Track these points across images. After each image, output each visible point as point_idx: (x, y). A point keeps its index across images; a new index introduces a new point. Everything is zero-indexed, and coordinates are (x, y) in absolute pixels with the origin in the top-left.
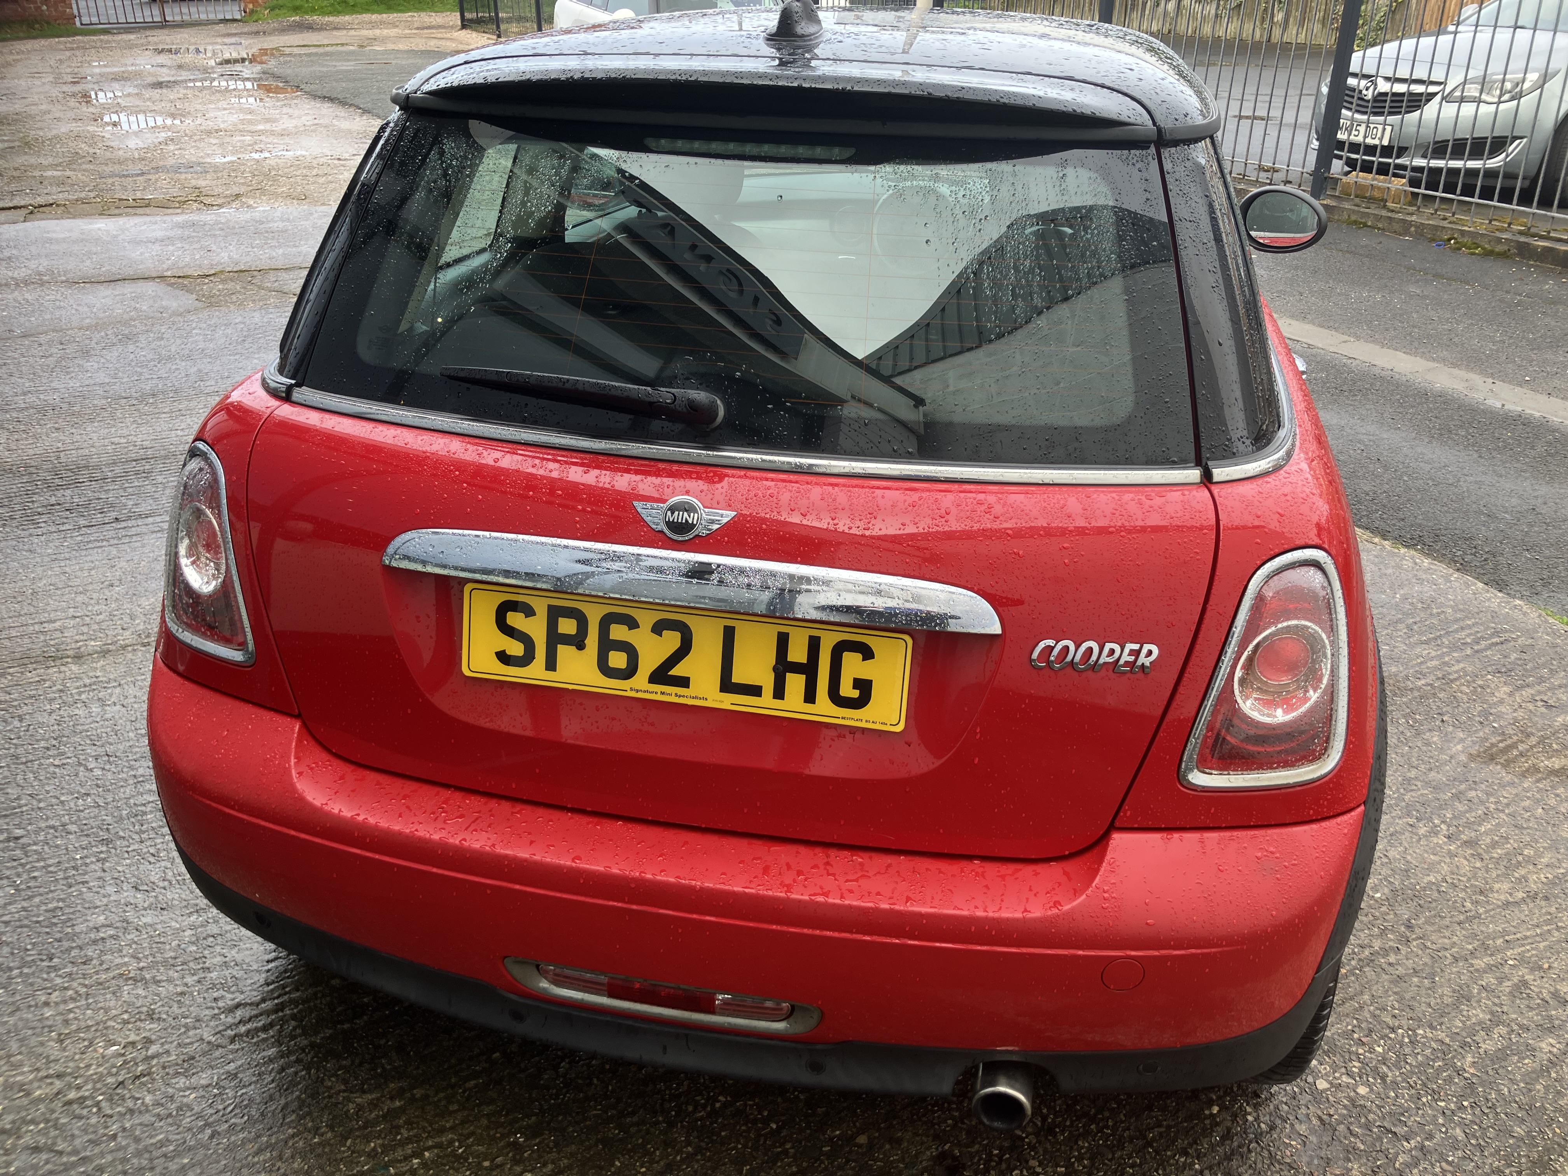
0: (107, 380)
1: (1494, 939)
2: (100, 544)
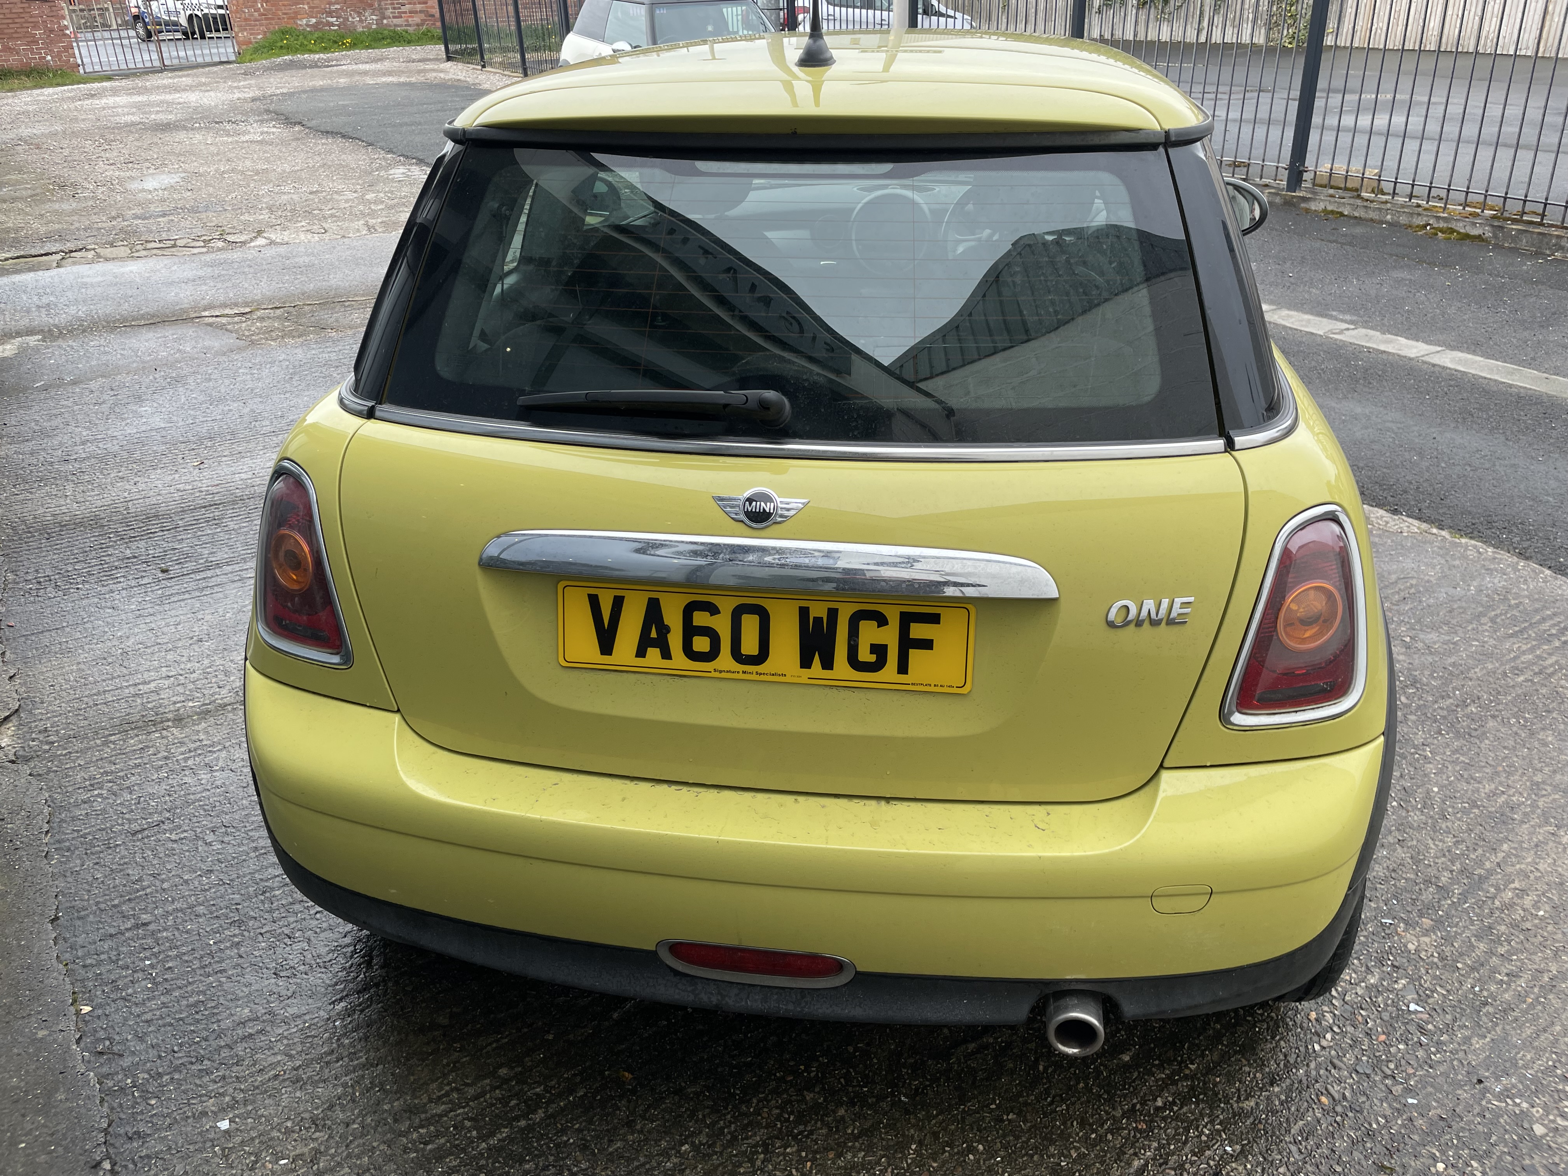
0: (163, 425)
2: (181, 597)
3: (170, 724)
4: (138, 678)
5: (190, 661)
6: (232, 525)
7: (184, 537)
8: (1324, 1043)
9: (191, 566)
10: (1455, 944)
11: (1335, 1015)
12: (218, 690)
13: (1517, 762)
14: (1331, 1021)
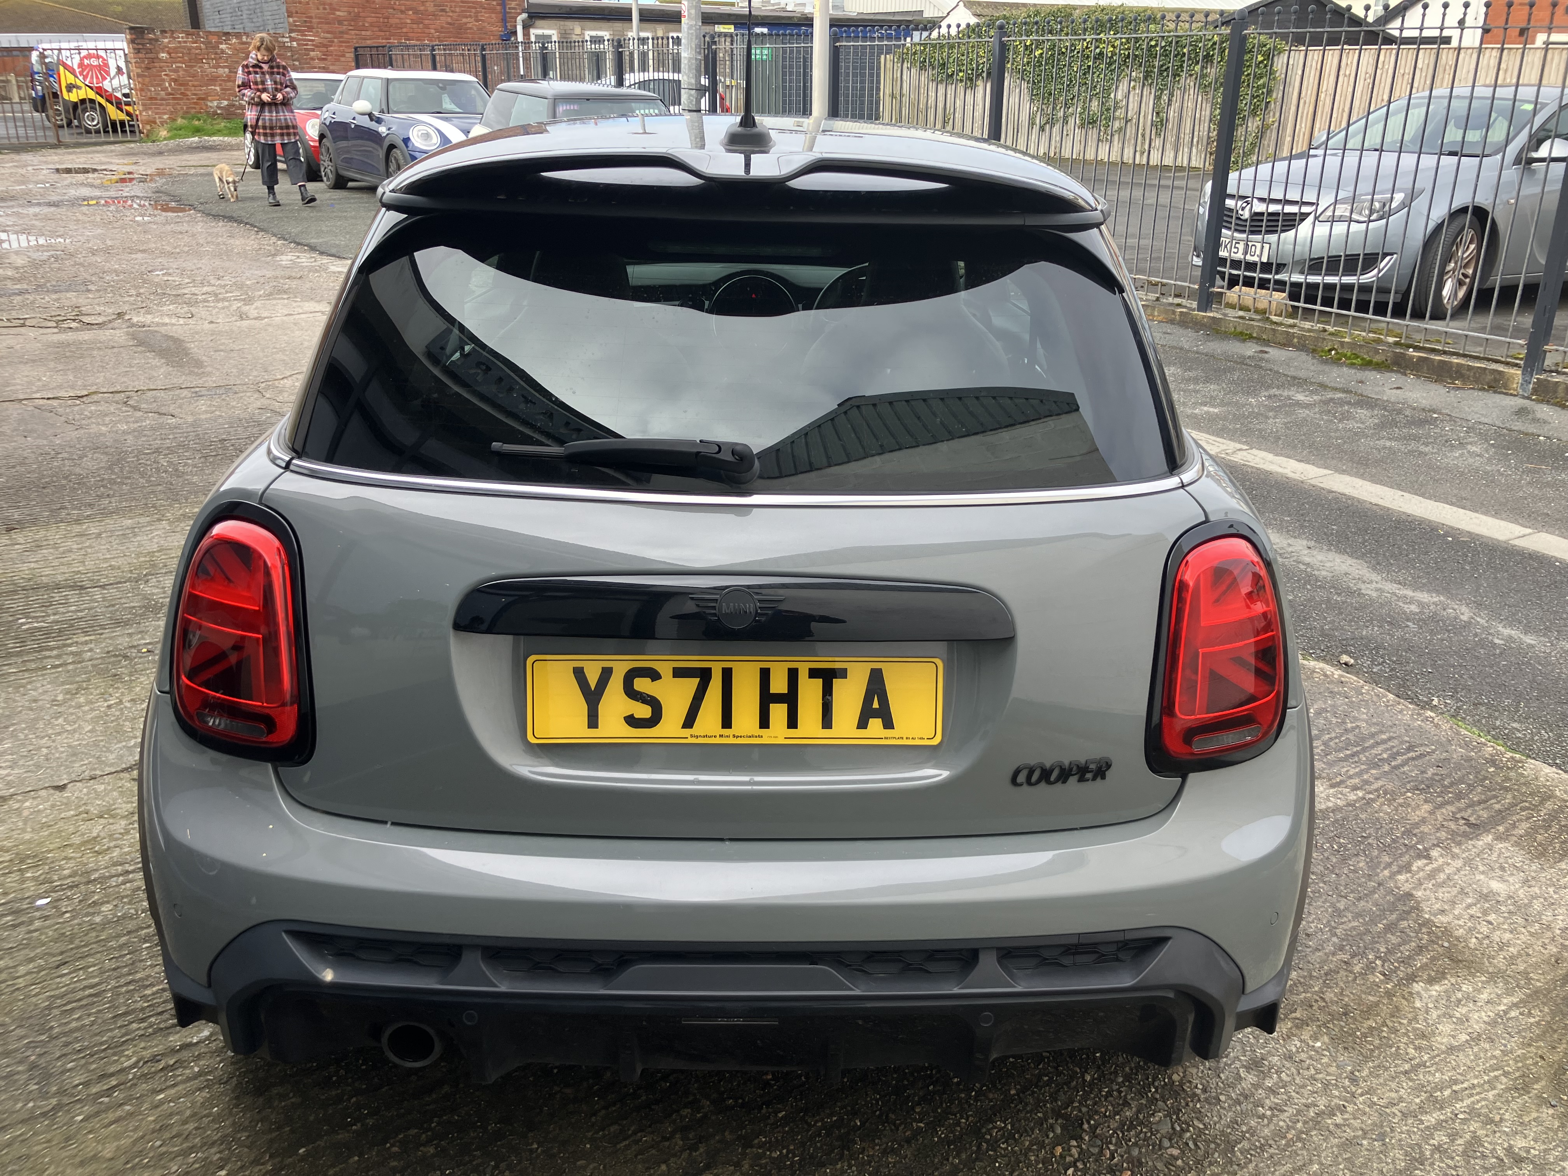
1: (1441, 1091)
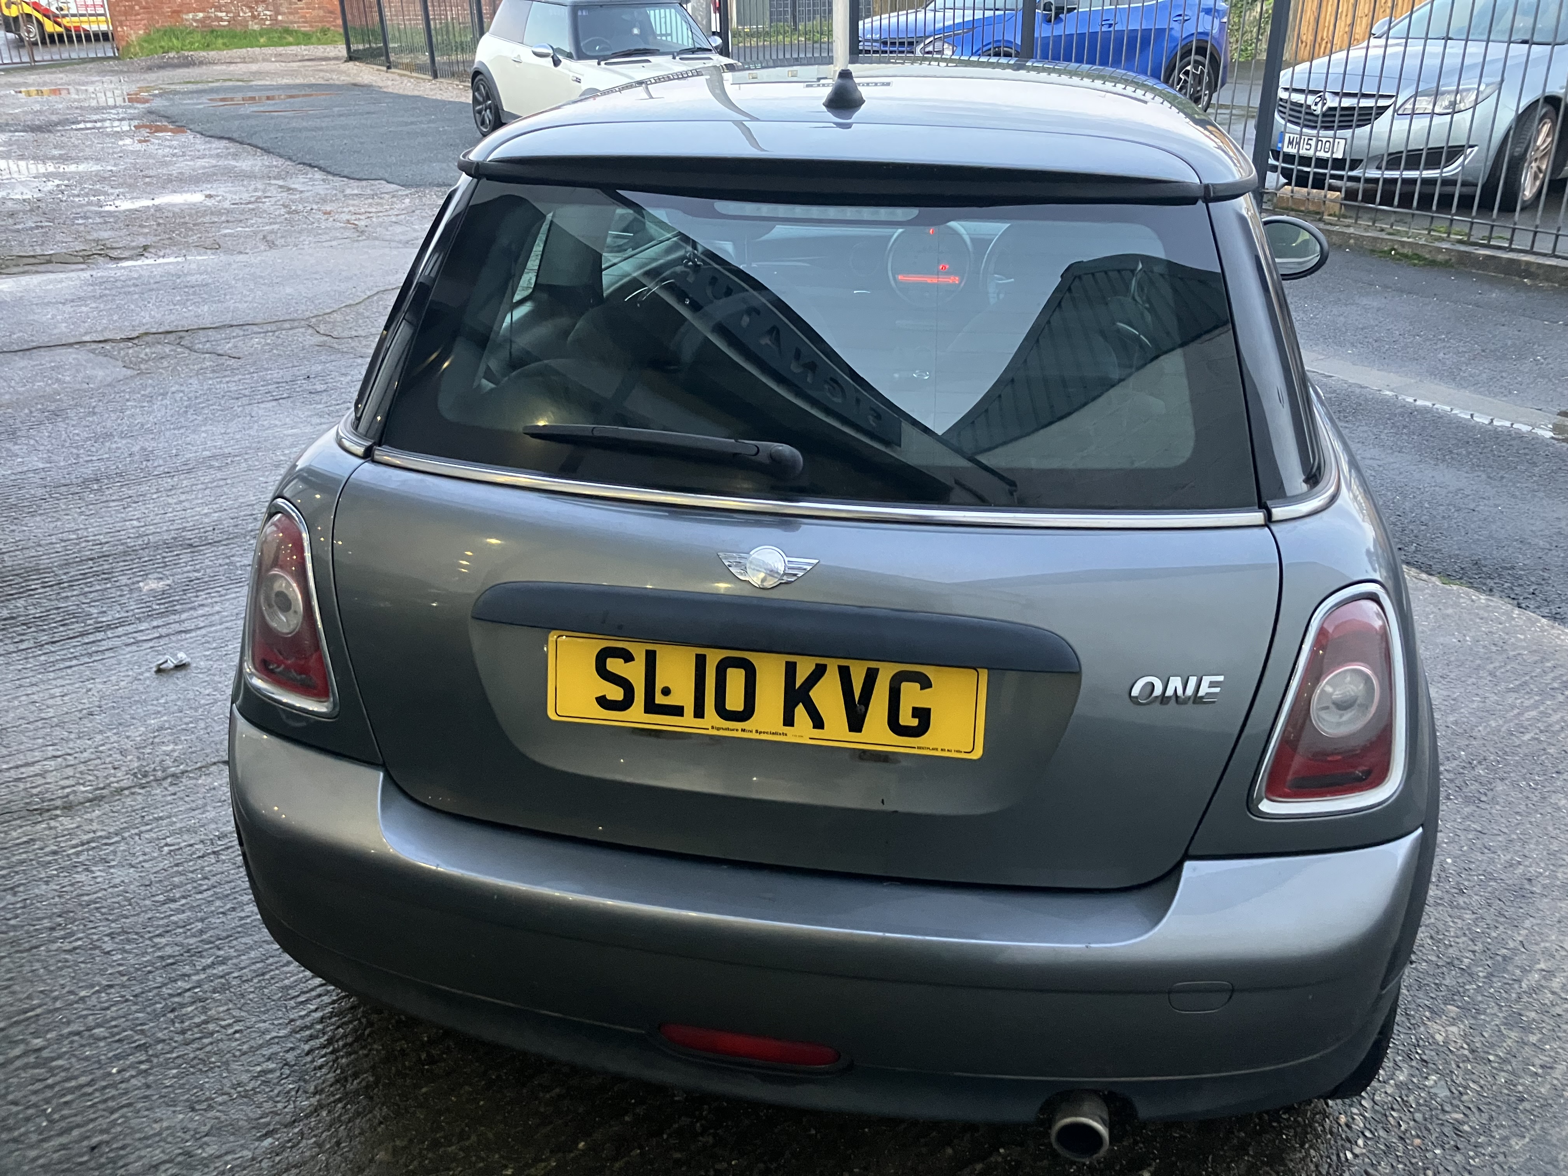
3: (58, 812)
4: (20, 760)
5: (79, 738)
6: (124, 580)
7: (69, 594)
8: (1357, 1151)
9: (78, 627)
10: (1485, 1034)
11: (1364, 1117)
12: (112, 771)
13: (1530, 829)
14: (1362, 1125)
